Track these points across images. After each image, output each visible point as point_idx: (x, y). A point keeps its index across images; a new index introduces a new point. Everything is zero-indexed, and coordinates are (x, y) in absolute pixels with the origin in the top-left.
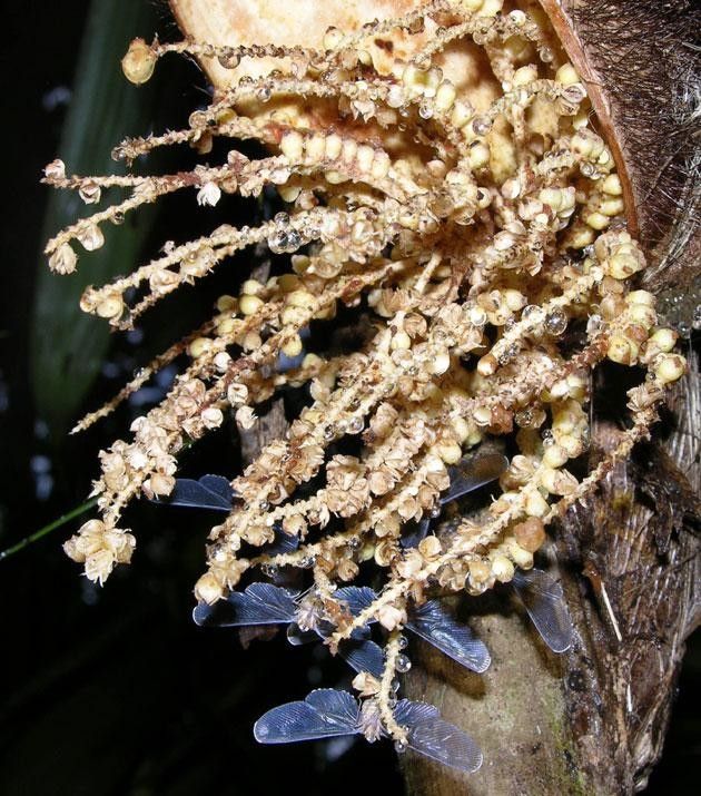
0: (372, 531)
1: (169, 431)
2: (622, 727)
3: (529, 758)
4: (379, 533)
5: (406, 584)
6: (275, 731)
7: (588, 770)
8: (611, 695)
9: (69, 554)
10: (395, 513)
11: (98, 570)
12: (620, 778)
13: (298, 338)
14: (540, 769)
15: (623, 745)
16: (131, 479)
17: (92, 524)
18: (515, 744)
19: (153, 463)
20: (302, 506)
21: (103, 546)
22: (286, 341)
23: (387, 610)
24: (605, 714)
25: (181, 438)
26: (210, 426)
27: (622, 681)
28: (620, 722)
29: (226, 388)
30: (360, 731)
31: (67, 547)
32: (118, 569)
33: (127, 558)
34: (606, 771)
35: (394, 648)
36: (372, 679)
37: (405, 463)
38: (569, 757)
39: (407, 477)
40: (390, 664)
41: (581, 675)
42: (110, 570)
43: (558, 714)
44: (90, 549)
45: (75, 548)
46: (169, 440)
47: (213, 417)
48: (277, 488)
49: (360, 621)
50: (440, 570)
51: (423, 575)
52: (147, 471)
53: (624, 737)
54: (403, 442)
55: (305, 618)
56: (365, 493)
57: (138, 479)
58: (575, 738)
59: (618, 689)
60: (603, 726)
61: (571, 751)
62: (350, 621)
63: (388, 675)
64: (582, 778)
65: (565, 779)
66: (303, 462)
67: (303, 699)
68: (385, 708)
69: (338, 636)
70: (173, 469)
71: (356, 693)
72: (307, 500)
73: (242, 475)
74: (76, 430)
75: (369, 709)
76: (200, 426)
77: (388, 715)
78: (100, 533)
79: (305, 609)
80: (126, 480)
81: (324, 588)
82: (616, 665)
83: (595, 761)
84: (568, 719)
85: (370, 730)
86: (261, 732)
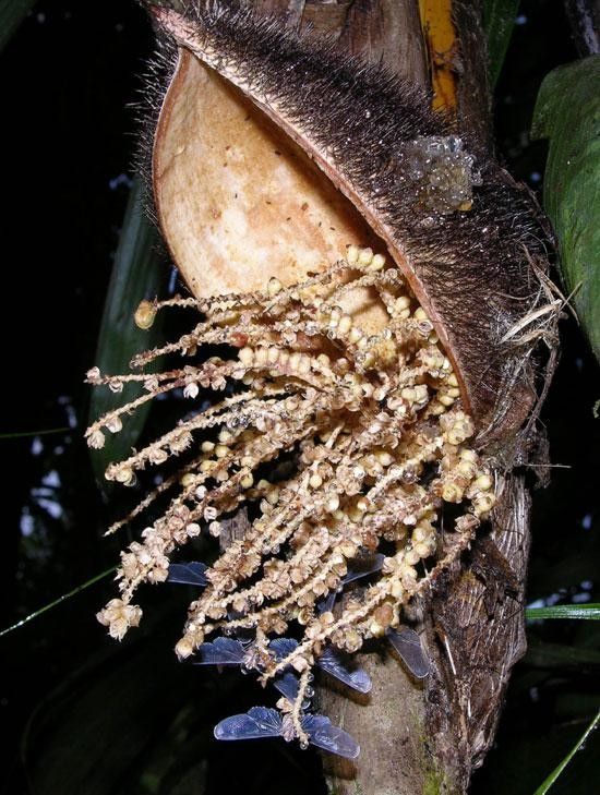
0: (295, 603)
1: (165, 540)
2: (463, 727)
3: (400, 747)
4: (300, 604)
5: (311, 642)
6: (227, 732)
7: (440, 755)
8: (457, 706)
9: (100, 621)
10: (310, 591)
11: (118, 631)
12: (461, 761)
13: (251, 475)
14: (408, 754)
15: (464, 739)
16: (140, 571)
17: (115, 602)
18: (391, 738)
19: (154, 560)
20: (245, 593)
21: (121, 616)
22: (243, 478)
23: (299, 659)
24: (452, 719)
25: (173, 544)
26: (192, 535)
27: (464, 697)
28: (463, 723)
29: (203, 510)
30: (281, 734)
31: (99, 616)
32: (131, 630)
33: (137, 623)
34: (452, 756)
35: (305, 680)
36: (288, 703)
37: (315, 562)
38: (427, 746)
39: (315, 570)
40: (301, 692)
41: (437, 693)
42: (125, 631)
43: (421, 719)
44: (114, 618)
45: (103, 617)
46: (165, 546)
47: (194, 530)
48: (230, 582)
49: (280, 666)
50: (332, 634)
51: (322, 637)
52: (150, 566)
53: (465, 734)
54: (315, 547)
55: (249, 661)
56: (287, 583)
57: (145, 571)
58: (432, 734)
59: (462, 702)
60: (450, 727)
61: (429, 744)
62: (274, 666)
63: (300, 699)
64: (436, 760)
65: (425, 761)
66: (247, 565)
67: (245, 711)
68: (296, 721)
69: (266, 676)
70: (166, 565)
71: (279, 710)
72: (249, 589)
73: (212, 567)
74: (107, 533)
75: (287, 721)
76: (185, 536)
77: (297, 724)
78: (119, 608)
79: (249, 655)
80: (138, 571)
81: (262, 641)
82: (461, 686)
83: (445, 750)
84: (427, 723)
85: (287, 734)
86: (219, 733)
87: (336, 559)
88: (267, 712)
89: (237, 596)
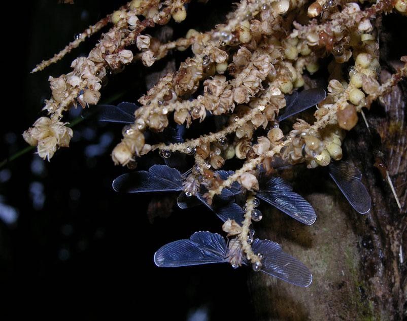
0: (234, 134)
1: (96, 63)
2: (396, 273)
3: (337, 291)
4: (239, 135)
5: (259, 159)
7: (375, 300)
8: (390, 252)
9: (27, 139)
10: (249, 122)
11: (46, 151)
12: (396, 305)
13: (183, 8)
14: (344, 298)
15: (397, 284)
16: (70, 93)
17: (43, 120)
18: (327, 282)
19: (85, 82)
20: (188, 104)
21: (50, 134)
22: (176, 10)
23: (247, 178)
24: (387, 263)
25: (104, 69)
26: (125, 62)
27: (396, 243)
28: (395, 269)
29: (135, 38)
30: (227, 260)
31: (25, 135)
32: (61, 151)
33: (66, 143)
34: (387, 301)
35: (250, 205)
36: (236, 224)
37: (256, 85)
38: (363, 291)
39: (258, 97)
40: (248, 215)
41: (370, 238)
42: (54, 149)
43: (356, 263)
44: (41, 135)
45: (31, 135)
46: (96, 69)
47: (127, 56)
48: (170, 92)
49: (227, 183)
50: (282, 150)
51: (271, 153)
52: (81, 88)
53: (398, 280)
54: (255, 72)
55: (190, 187)
56: (230, 100)
57: (75, 92)
58: (367, 279)
59: (394, 248)
60: (384, 272)
61: (364, 287)
62: (221, 183)
63: (247, 222)
64: (372, 304)
65: (361, 305)
66: (188, 76)
67: (188, 237)
68: (245, 244)
69: (213, 193)
70: (98, 87)
71: (224, 234)
72: (191, 101)
74: (35, 70)
75: (234, 246)
76: (117, 60)
77: (247, 247)
78: (48, 126)
79: (189, 181)
80: (67, 94)
81: (202, 165)
82: (393, 233)
83: (380, 294)
84: (362, 267)
85: (234, 259)
86: (159, 260)
87: (275, 92)
88: (211, 237)
89: (179, 106)
